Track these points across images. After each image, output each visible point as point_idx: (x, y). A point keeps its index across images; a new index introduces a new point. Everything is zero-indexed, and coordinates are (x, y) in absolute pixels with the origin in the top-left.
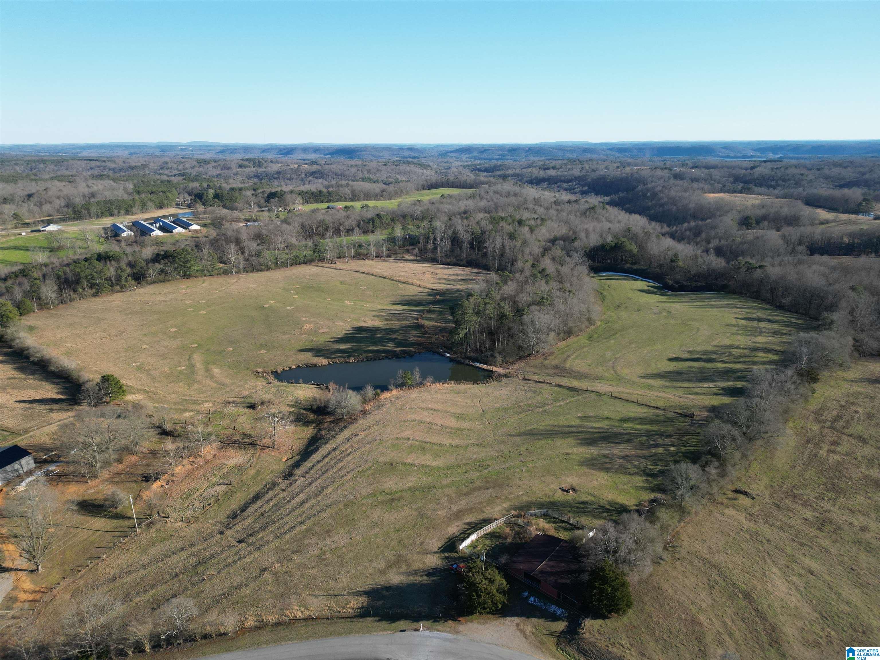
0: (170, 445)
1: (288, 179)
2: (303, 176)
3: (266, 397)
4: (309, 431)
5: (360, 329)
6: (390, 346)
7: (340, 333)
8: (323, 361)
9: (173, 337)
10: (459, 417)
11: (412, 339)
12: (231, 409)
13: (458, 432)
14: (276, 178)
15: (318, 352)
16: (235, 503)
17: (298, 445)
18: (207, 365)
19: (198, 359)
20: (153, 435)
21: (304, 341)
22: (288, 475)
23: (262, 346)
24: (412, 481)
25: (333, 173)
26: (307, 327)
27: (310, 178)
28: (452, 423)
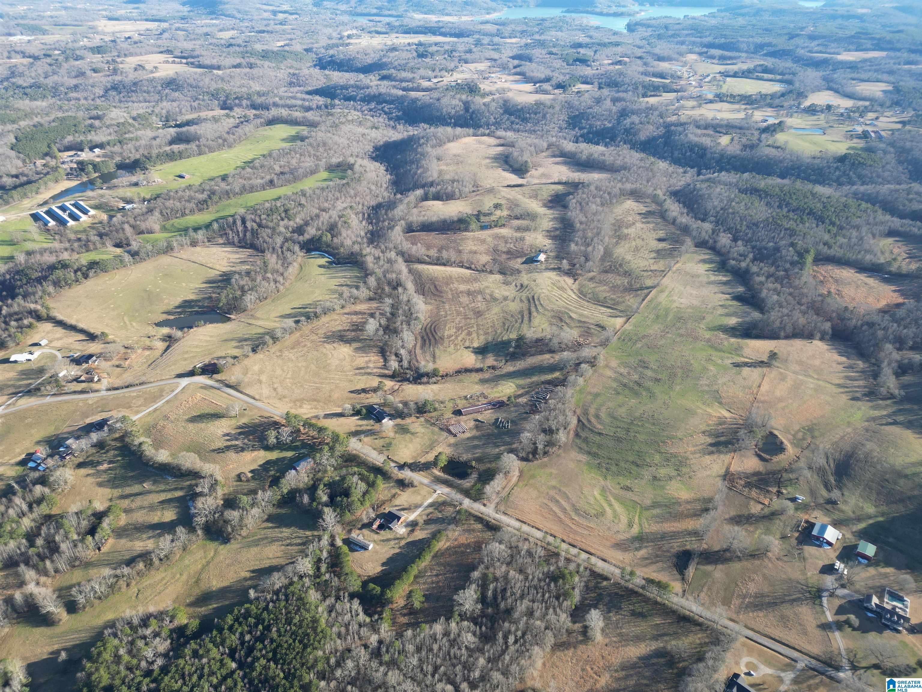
0: (129, 351)
1: (145, 92)
2: (160, 88)
3: (154, 334)
4: (168, 343)
5: (186, 301)
6: (196, 309)
7: (177, 304)
8: (172, 317)
9: (113, 310)
10: (211, 337)
11: (206, 304)
12: (143, 339)
13: (207, 341)
14: (133, 91)
15: (168, 313)
16: (149, 363)
17: (164, 348)
18: (130, 321)
19: (126, 319)
20: (123, 348)
21: (165, 308)
22: (161, 356)
23: (149, 312)
24: (191, 355)
25: (188, 84)
26: (166, 301)
27: (167, 91)
28: (209, 339)
